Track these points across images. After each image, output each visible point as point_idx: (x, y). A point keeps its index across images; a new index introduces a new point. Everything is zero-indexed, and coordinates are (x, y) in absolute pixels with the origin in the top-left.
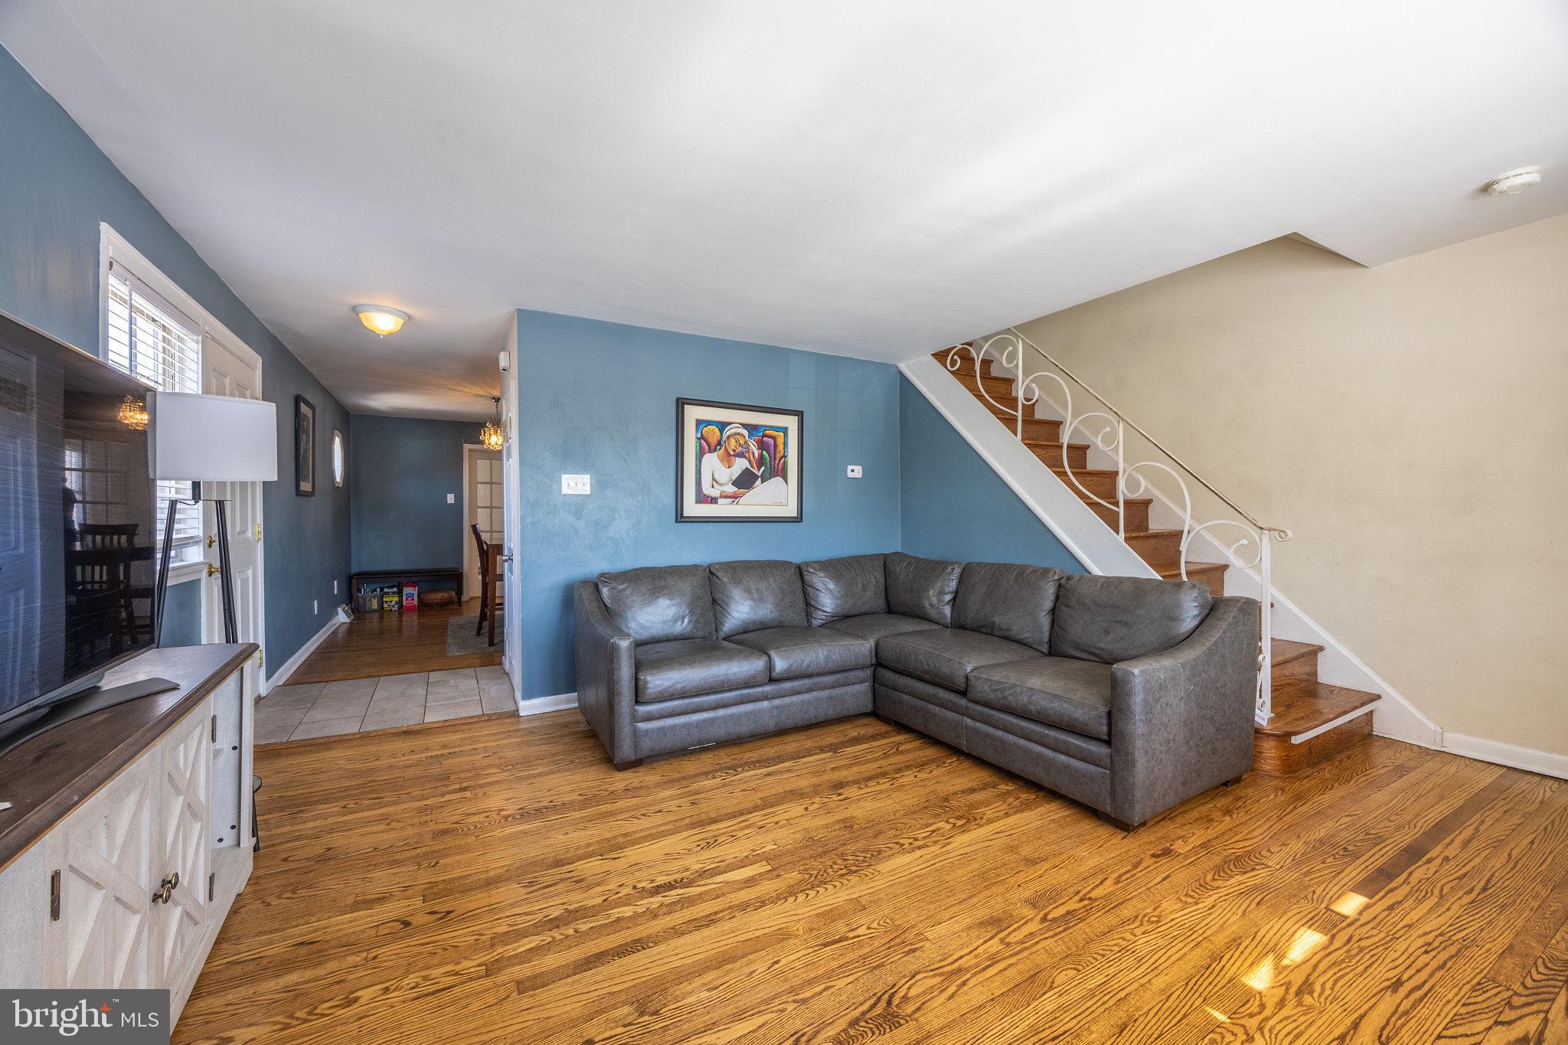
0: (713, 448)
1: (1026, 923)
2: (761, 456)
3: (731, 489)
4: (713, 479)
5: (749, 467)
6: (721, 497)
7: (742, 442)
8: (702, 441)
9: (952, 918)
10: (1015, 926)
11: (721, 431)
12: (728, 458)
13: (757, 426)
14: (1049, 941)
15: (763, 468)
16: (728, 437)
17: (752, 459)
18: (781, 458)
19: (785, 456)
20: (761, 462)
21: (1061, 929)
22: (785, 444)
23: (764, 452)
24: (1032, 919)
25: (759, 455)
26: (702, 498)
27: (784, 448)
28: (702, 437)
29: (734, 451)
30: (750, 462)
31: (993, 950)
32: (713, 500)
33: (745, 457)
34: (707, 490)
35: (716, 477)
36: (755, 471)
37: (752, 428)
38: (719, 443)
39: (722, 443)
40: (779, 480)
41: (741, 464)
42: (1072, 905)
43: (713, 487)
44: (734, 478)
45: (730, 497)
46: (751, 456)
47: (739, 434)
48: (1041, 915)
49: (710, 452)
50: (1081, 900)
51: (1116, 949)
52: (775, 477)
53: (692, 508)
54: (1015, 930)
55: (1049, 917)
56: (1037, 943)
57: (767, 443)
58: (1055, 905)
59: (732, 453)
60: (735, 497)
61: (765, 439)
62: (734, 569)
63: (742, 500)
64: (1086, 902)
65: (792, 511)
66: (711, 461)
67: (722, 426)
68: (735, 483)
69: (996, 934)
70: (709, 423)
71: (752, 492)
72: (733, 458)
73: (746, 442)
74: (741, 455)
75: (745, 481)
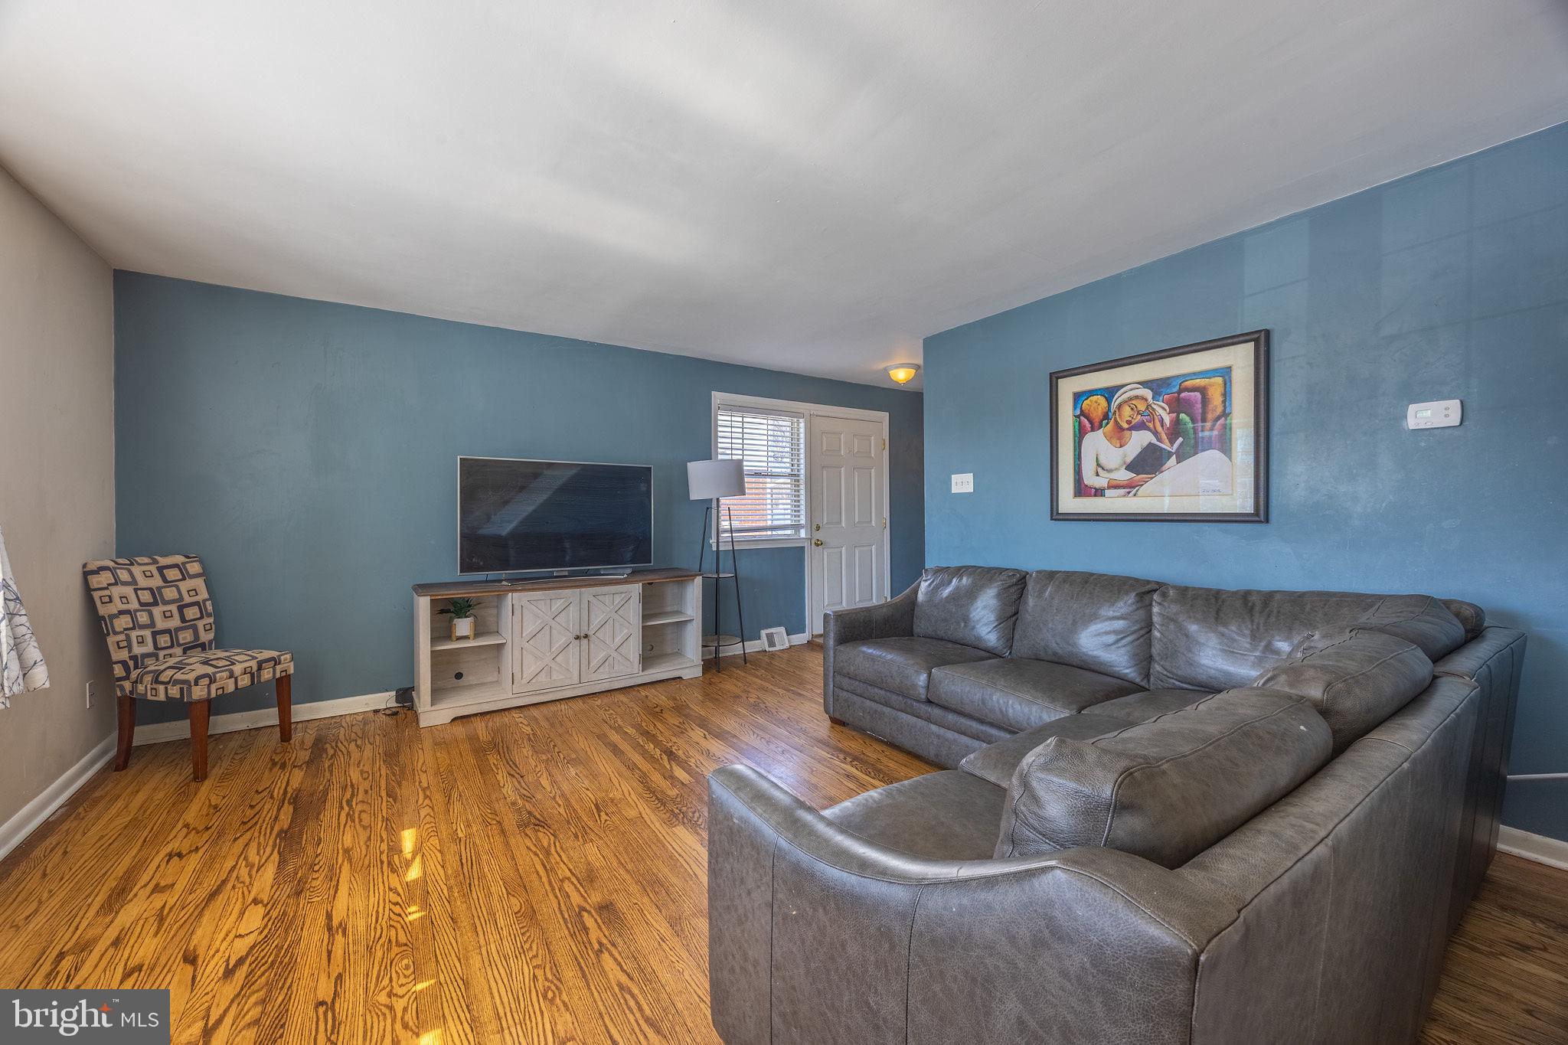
0: (1097, 424)
1: (582, 896)
2: (1177, 422)
3: (1124, 475)
4: (1098, 465)
5: (1154, 441)
6: (1109, 487)
7: (1142, 407)
8: (1082, 418)
10: (582, 890)
11: (1109, 401)
12: (1119, 435)
13: (1168, 378)
14: (555, 905)
15: (1180, 440)
16: (1120, 406)
17: (1159, 428)
18: (1218, 418)
19: (1225, 414)
20: (1175, 431)
21: (566, 916)
22: (1226, 395)
23: (1183, 416)
24: (587, 901)
25: (1171, 421)
26: (1081, 490)
27: (1224, 402)
28: (1082, 413)
29: (1129, 422)
30: (1156, 433)
32: (1099, 492)
33: (1148, 429)
34: (1090, 479)
35: (1102, 461)
36: (1166, 446)
37: (1156, 386)
38: (1106, 417)
39: (1110, 414)
40: (1214, 455)
41: (1140, 440)
42: (594, 934)
43: (1098, 475)
44: (1129, 460)
45: (1123, 487)
46: (1158, 425)
47: (1137, 397)
48: (588, 908)
49: (1093, 430)
50: (600, 944)
51: (526, 946)
52: (1203, 451)
53: (1068, 502)
54: (576, 887)
55: (585, 914)
56: (556, 897)
57: (1187, 401)
58: (599, 921)
59: (1125, 426)
60: (1130, 487)
61: (1183, 395)
63: (1142, 490)
64: (596, 946)
65: (1242, 501)
66: (1097, 442)
67: (1109, 393)
68: (1130, 467)
70: (1091, 393)
71: (1159, 477)
72: (1127, 433)
73: (1149, 406)
74: (1141, 426)
75: (1148, 463)
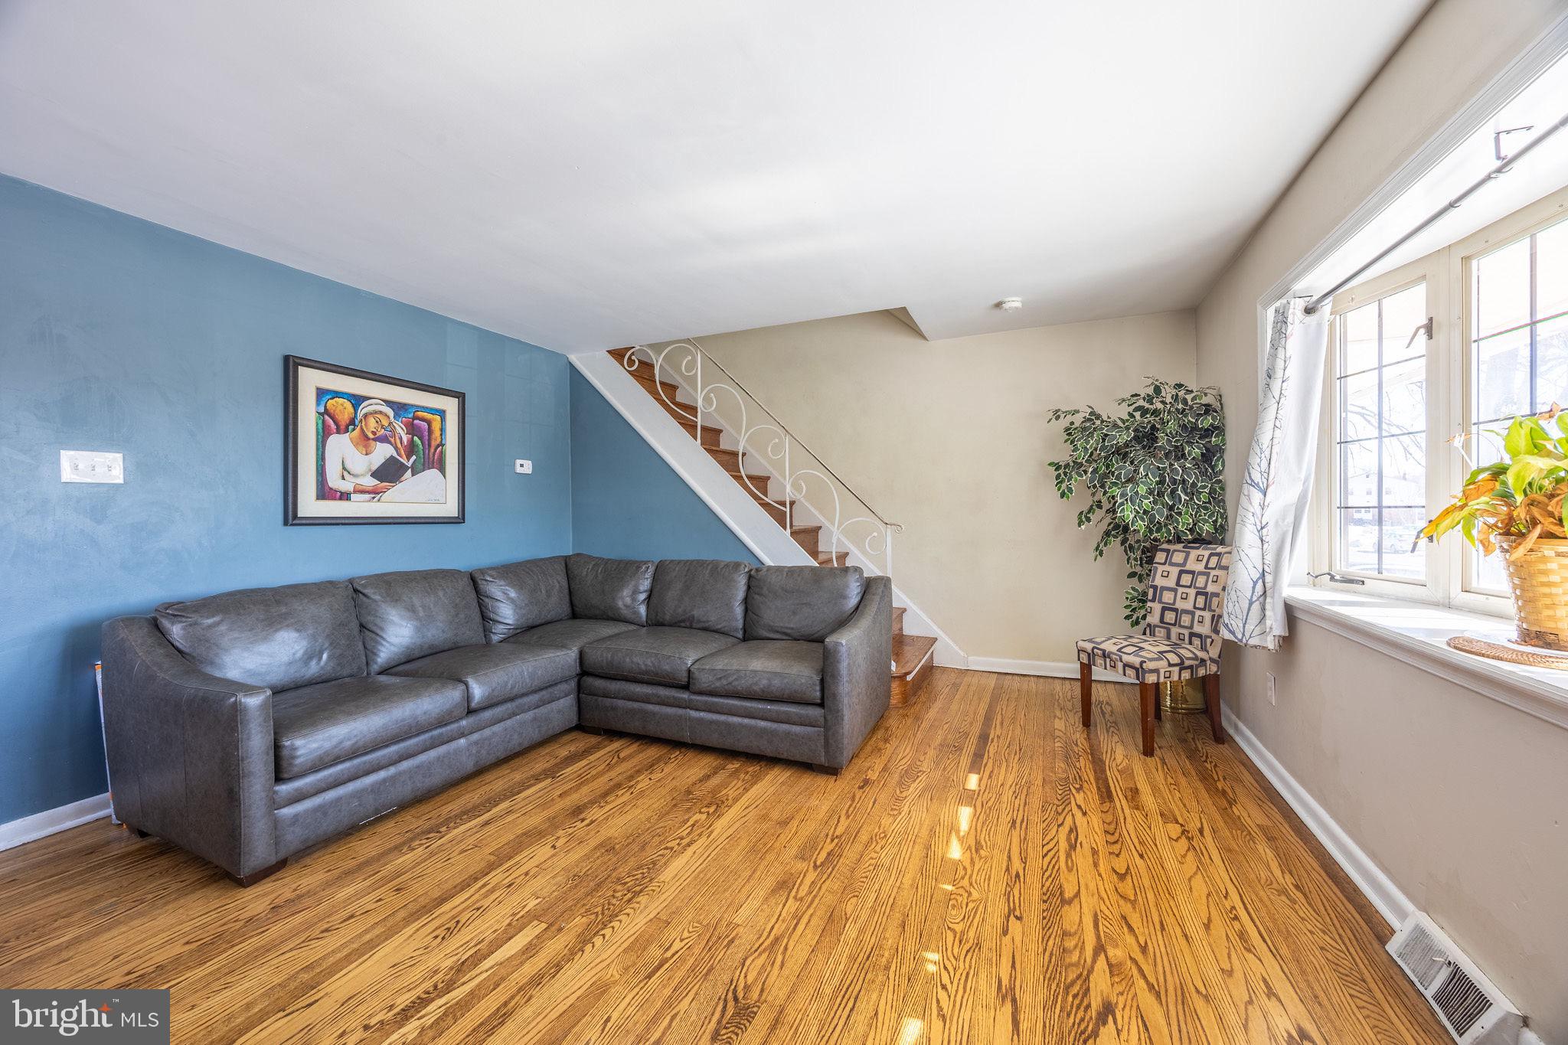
0: (343, 427)
1: (805, 876)
2: (411, 442)
3: (370, 482)
4: (344, 468)
5: (395, 455)
6: (355, 492)
7: (385, 423)
8: (326, 417)
9: (748, 897)
10: (799, 881)
11: (355, 407)
12: (365, 442)
13: (405, 405)
14: (827, 883)
15: (414, 457)
16: (366, 416)
17: (399, 445)
18: (438, 446)
19: (442, 445)
20: (411, 450)
21: (830, 869)
22: (443, 430)
23: (416, 438)
24: (807, 870)
25: (408, 441)
26: (325, 492)
27: (441, 435)
28: (327, 412)
29: (374, 433)
30: (396, 448)
31: (793, 910)
32: (345, 496)
33: (390, 443)
34: (334, 481)
35: (348, 466)
36: (404, 460)
37: (399, 408)
38: (352, 422)
39: (357, 422)
40: (434, 472)
42: (829, 847)
43: (343, 478)
44: (375, 467)
45: (369, 492)
46: (398, 441)
47: (381, 412)
48: (812, 864)
49: (338, 432)
50: (832, 840)
51: (871, 868)
52: (429, 469)
53: (309, 505)
54: (800, 885)
55: (818, 863)
56: (820, 888)
57: (419, 427)
58: (817, 853)
59: (371, 436)
60: (375, 492)
61: (416, 422)
62: (388, 583)
63: (386, 496)
64: (836, 841)
65: (451, 509)
66: (340, 446)
67: (357, 400)
68: (374, 475)
69: (789, 895)
70: (337, 394)
71: (399, 486)
72: (373, 443)
73: (390, 424)
74: (384, 439)
75: (389, 473)
